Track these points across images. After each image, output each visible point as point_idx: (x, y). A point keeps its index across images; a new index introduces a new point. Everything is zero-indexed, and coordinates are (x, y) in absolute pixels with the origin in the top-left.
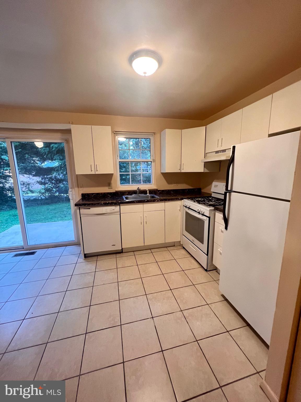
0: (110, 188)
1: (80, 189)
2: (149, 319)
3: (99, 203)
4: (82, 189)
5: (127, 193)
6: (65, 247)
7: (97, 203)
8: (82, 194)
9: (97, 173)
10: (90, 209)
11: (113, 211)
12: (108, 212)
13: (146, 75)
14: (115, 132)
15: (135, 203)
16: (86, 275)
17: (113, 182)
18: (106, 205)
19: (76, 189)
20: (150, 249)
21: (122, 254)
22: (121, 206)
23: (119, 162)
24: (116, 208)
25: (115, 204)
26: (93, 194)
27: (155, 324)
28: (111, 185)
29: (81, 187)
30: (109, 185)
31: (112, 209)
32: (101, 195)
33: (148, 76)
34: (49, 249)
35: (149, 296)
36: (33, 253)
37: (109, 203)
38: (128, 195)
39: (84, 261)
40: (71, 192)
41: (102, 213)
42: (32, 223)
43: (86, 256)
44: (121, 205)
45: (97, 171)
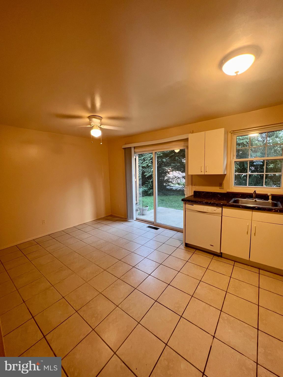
0: (222, 188)
1: (193, 187)
2: (210, 335)
3: (201, 202)
4: (195, 187)
5: (241, 195)
6: (177, 232)
7: (200, 202)
8: (194, 191)
9: (206, 174)
10: (193, 205)
11: (214, 212)
12: (209, 211)
13: (238, 73)
14: (232, 132)
15: (240, 208)
16: (180, 260)
17: (225, 182)
18: (207, 204)
19: (190, 186)
20: (259, 269)
21: (220, 258)
22: (223, 209)
23: (235, 162)
24: (219, 210)
25: (217, 205)
26: (203, 192)
27: (212, 344)
28: (222, 186)
29: (194, 185)
30: (221, 185)
31: (213, 210)
32: (211, 194)
33: (240, 74)
34: (167, 230)
35: (223, 314)
36: (157, 229)
37: (210, 203)
38: (241, 197)
39: (184, 249)
40: (187, 189)
41: (203, 211)
42: (169, 207)
43: (187, 245)
44: (223, 207)
45: (206, 172)
